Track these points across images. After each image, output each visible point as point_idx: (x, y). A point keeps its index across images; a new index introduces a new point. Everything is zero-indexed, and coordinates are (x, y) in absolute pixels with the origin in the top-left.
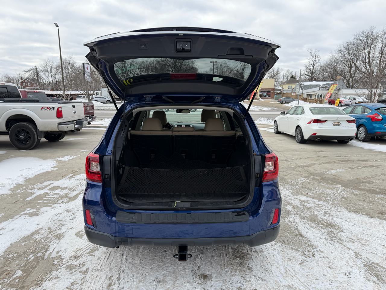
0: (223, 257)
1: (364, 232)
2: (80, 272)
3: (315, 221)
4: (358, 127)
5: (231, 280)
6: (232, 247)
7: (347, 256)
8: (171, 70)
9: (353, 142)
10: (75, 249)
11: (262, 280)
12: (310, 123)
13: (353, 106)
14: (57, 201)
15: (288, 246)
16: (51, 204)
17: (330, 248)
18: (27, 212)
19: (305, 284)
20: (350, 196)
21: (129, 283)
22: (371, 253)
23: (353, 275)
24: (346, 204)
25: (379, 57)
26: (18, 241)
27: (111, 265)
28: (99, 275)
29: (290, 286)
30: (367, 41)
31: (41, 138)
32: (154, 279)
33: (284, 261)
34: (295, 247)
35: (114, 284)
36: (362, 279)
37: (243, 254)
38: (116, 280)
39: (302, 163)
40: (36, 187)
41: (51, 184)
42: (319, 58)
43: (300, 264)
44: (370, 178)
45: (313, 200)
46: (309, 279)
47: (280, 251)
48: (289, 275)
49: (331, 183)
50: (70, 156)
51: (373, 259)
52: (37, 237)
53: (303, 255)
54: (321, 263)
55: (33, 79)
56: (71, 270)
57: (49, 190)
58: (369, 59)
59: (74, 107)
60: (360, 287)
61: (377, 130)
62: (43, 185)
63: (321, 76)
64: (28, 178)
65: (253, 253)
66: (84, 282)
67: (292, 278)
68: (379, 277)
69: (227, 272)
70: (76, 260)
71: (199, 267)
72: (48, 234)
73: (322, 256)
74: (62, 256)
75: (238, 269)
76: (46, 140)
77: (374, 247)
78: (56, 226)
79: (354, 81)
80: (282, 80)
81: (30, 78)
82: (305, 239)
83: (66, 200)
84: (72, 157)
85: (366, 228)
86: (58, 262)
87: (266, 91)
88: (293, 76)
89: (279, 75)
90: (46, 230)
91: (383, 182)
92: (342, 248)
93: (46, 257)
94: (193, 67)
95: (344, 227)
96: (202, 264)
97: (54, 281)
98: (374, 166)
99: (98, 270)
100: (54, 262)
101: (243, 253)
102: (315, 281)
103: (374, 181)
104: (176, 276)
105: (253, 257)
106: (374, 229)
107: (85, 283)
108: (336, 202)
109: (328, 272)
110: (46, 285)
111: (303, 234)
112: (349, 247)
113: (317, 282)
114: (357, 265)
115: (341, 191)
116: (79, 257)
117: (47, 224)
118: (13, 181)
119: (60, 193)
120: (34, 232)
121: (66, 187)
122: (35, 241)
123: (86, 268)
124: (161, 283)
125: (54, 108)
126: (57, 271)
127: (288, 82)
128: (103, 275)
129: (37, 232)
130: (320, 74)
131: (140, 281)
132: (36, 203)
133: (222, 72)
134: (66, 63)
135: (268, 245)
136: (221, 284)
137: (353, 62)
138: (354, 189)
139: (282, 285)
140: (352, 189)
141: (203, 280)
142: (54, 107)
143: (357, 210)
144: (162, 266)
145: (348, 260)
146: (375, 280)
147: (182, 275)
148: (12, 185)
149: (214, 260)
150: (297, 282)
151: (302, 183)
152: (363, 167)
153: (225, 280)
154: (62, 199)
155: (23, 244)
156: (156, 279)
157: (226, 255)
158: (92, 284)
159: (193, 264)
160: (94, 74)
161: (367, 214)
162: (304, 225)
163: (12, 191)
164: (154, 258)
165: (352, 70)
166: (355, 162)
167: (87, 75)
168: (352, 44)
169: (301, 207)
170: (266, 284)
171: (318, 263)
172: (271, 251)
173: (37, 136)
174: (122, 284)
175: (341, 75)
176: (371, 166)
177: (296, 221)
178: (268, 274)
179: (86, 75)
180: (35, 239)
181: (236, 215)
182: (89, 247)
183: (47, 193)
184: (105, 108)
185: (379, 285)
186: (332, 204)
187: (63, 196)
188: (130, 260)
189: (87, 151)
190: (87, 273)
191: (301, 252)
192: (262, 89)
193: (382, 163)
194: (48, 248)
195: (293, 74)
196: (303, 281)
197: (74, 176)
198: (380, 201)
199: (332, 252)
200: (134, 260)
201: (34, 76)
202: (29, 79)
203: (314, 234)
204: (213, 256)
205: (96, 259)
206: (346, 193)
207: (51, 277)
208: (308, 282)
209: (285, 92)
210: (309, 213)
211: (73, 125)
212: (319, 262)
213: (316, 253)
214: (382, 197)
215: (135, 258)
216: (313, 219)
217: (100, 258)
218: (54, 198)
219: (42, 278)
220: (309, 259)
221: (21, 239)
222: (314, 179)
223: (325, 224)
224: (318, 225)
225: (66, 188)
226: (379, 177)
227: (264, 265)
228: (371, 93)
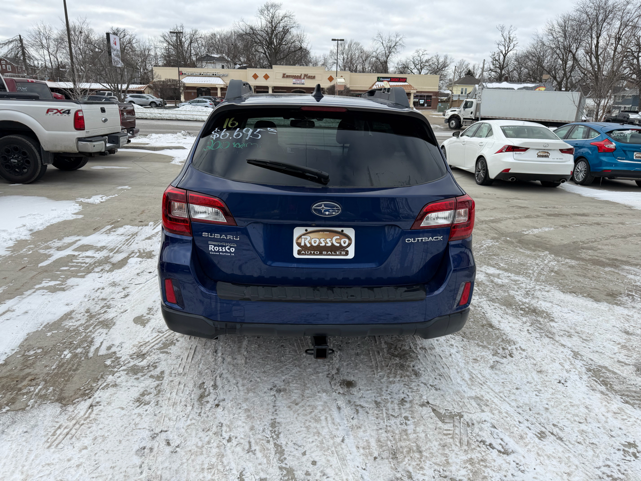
0: (374, 354)
1: (586, 322)
2: (151, 377)
3: (511, 305)
4: (576, 161)
5: (389, 390)
6: (385, 342)
7: (561, 356)
8: (263, 52)
9: (566, 185)
10: (137, 343)
11: (436, 389)
12: (501, 151)
13: (570, 127)
14: (93, 269)
15: (472, 341)
16: (83, 274)
17: (536, 345)
18: (44, 284)
19: (501, 395)
20: (563, 269)
21: (231, 392)
22: (597, 352)
23: (570, 382)
24: (558, 281)
25: (614, 45)
26: (40, 329)
27: (199, 367)
28: (182, 381)
29: (478, 398)
30: (596, 15)
31: (49, 163)
32: (270, 387)
33: (468, 363)
34: (483, 342)
35: (208, 395)
36: (584, 389)
37: (404, 352)
38: (211, 389)
39: (486, 216)
40: (52, 245)
41: (77, 241)
42: (515, 42)
43: (492, 367)
44: (592, 242)
45: (506, 274)
46: (506, 389)
47: (461, 349)
48: (476, 383)
49: (533, 248)
50: (101, 196)
51: (599, 361)
52: (69, 324)
53: (495, 354)
54: (522, 366)
55: (15, 59)
56: (136, 374)
57: (75, 250)
58: (597, 46)
59: (103, 110)
60: (582, 399)
61: (606, 166)
62: (64, 243)
63: (515, 74)
64: (35, 231)
65: (420, 351)
66: (159, 391)
67: (481, 386)
68: (609, 386)
69: (382, 377)
70: (141, 359)
71: (338, 370)
72: (87, 319)
73: (523, 356)
74: (118, 353)
75: (398, 373)
76: (56, 168)
77: (600, 343)
78: (98, 307)
79: (569, 85)
80: (451, 77)
81: (9, 56)
82: (497, 332)
83: (107, 267)
84: (105, 198)
85: (589, 316)
86: (113, 362)
87: (424, 96)
88: (469, 71)
89: (447, 68)
90: (82, 314)
91: (613, 248)
92: (554, 344)
93: (91, 355)
94: (301, 48)
95: (555, 315)
96: (342, 365)
97: (111, 390)
98: (598, 224)
99: (180, 374)
100: (106, 363)
101: (404, 350)
102: (515, 391)
103: (600, 247)
104: (304, 382)
105: (419, 357)
106: (601, 318)
107: (161, 393)
108: (542, 278)
109: (533, 379)
110: (100, 395)
111: (493, 324)
112: (564, 343)
113: (518, 392)
114: (576, 369)
115: (550, 261)
116: (146, 356)
117: (83, 305)
118: (10, 234)
119: (94, 255)
120: (63, 317)
121: (104, 246)
122: (68, 330)
123: (159, 372)
124: (282, 393)
125: (68, 112)
126: (113, 375)
127: (461, 82)
128: (190, 382)
129: (68, 316)
130: (514, 70)
131: (249, 390)
132: (57, 271)
133: (352, 59)
134: (74, 31)
135: (442, 339)
136: (374, 395)
137: (570, 51)
138: (568, 259)
139: (466, 396)
140: (565, 258)
141: (346, 389)
142: (69, 110)
143: (574, 290)
144: (281, 367)
145: (562, 361)
146: (603, 390)
147: (313, 381)
148: (10, 241)
149: (360, 360)
150: (488, 393)
151: (489, 247)
152: (582, 224)
153: (381, 389)
154: (101, 266)
155: (49, 334)
156: (274, 387)
157: (379, 353)
158: (174, 394)
159: (329, 366)
160: (127, 53)
161: (590, 296)
162: (494, 311)
163: (12, 251)
164: (267, 357)
165: (568, 66)
166: (569, 217)
167: (115, 56)
168: (572, 20)
169: (488, 283)
170: (442, 395)
171: (518, 366)
172: (446, 348)
173: (41, 159)
174: (221, 394)
175: (549, 73)
176: (595, 223)
177: (481, 304)
178: (445, 381)
179: (112, 54)
180: (67, 327)
181: (406, 291)
182: (160, 340)
183: (74, 256)
184: (148, 115)
185: (609, 397)
186: (537, 280)
187: (102, 260)
188: (229, 359)
189: (129, 188)
190: (163, 378)
191: (493, 350)
192: (417, 92)
193: (610, 219)
194: (92, 342)
195: (471, 67)
196: (497, 391)
197: (114, 230)
198: (609, 277)
199: (538, 351)
200: (236, 359)
201: (18, 54)
202: (8, 58)
203: (510, 325)
204: (357, 354)
205: (174, 358)
206: (556, 264)
207: (105, 384)
208: (505, 392)
209: (455, 99)
210: (501, 294)
211: (103, 142)
212: (520, 365)
213: (514, 351)
214: (612, 271)
215: (236, 357)
216: (508, 303)
217: (179, 356)
218: (86, 263)
219: (91, 386)
220: (504, 360)
221: (43, 327)
222: (506, 242)
223: (527, 309)
224: (515, 312)
225: (103, 248)
226: (608, 241)
227: (437, 368)
228: (598, 105)
